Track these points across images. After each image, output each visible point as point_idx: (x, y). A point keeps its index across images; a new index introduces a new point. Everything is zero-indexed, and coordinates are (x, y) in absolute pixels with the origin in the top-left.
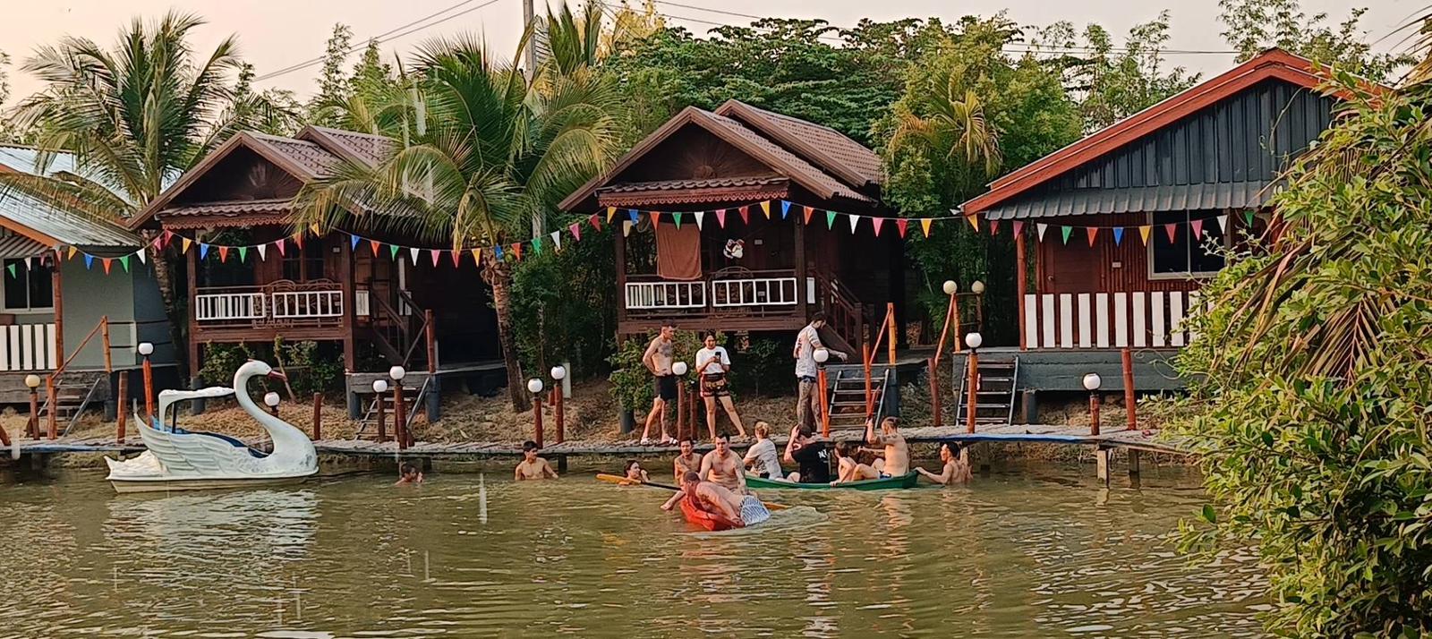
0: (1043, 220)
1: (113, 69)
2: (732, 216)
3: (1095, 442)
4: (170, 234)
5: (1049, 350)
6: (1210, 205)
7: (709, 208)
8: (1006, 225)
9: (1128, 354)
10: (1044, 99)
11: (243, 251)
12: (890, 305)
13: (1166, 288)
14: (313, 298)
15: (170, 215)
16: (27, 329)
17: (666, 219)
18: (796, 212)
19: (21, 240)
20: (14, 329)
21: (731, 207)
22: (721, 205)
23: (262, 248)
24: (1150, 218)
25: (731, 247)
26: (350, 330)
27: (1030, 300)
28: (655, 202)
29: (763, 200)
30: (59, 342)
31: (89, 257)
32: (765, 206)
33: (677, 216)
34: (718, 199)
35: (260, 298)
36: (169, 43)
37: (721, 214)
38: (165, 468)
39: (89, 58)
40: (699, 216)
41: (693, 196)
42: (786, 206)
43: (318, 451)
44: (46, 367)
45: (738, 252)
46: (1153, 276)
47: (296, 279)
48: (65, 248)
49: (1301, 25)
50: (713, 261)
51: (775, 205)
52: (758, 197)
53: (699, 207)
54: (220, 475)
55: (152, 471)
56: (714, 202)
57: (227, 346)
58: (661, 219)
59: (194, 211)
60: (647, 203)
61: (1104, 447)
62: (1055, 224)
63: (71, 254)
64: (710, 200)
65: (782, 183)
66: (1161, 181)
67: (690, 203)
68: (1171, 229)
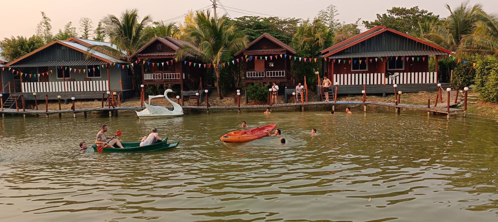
0: (340, 59)
1: (119, 22)
2: (274, 58)
3: (364, 104)
4: (140, 60)
5: (342, 85)
6: (375, 56)
7: (268, 56)
8: (332, 60)
9: (365, 86)
10: (330, 34)
11: (158, 64)
12: (305, 77)
13: (355, 73)
14: (168, 75)
15: (140, 56)
16: (94, 82)
17: (259, 58)
18: (288, 57)
19: (101, 61)
20: (91, 82)
21: (274, 56)
22: (271, 55)
23: (163, 64)
24: (352, 59)
25: (271, 64)
26: (182, 82)
27: (335, 75)
28: (256, 54)
29: (281, 54)
30: (109, 84)
31: (119, 65)
32: (281, 56)
33: (261, 58)
34: (271, 54)
35: (160, 75)
36: (134, 16)
37: (271, 57)
38: (151, 113)
39: (114, 19)
40: (266, 58)
41: (265, 53)
42: (286, 56)
43: (183, 109)
44: (93, 90)
45: (272, 65)
46: (352, 70)
47: (162, 70)
48: (113, 63)
49: (334, 22)
50: (267, 68)
51: (283, 55)
52: (280, 53)
53: (266, 56)
54: (164, 115)
55: (148, 114)
56: (270, 54)
57: (152, 85)
58: (257, 58)
59: (147, 55)
60: (255, 54)
61: (366, 105)
62: (342, 60)
63: (114, 64)
64: (269, 54)
65: (285, 51)
66: (362, 51)
67: (264, 55)
68: (371, 60)
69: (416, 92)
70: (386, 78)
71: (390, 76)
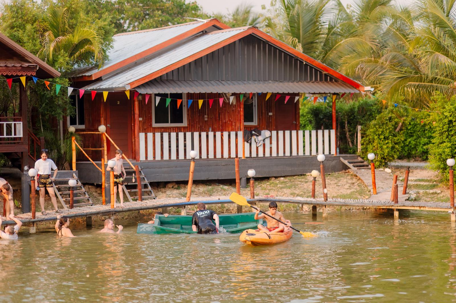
32: (23, 79)
46: (154, 125)
69: (301, 175)
70: (246, 143)
71: (253, 138)
